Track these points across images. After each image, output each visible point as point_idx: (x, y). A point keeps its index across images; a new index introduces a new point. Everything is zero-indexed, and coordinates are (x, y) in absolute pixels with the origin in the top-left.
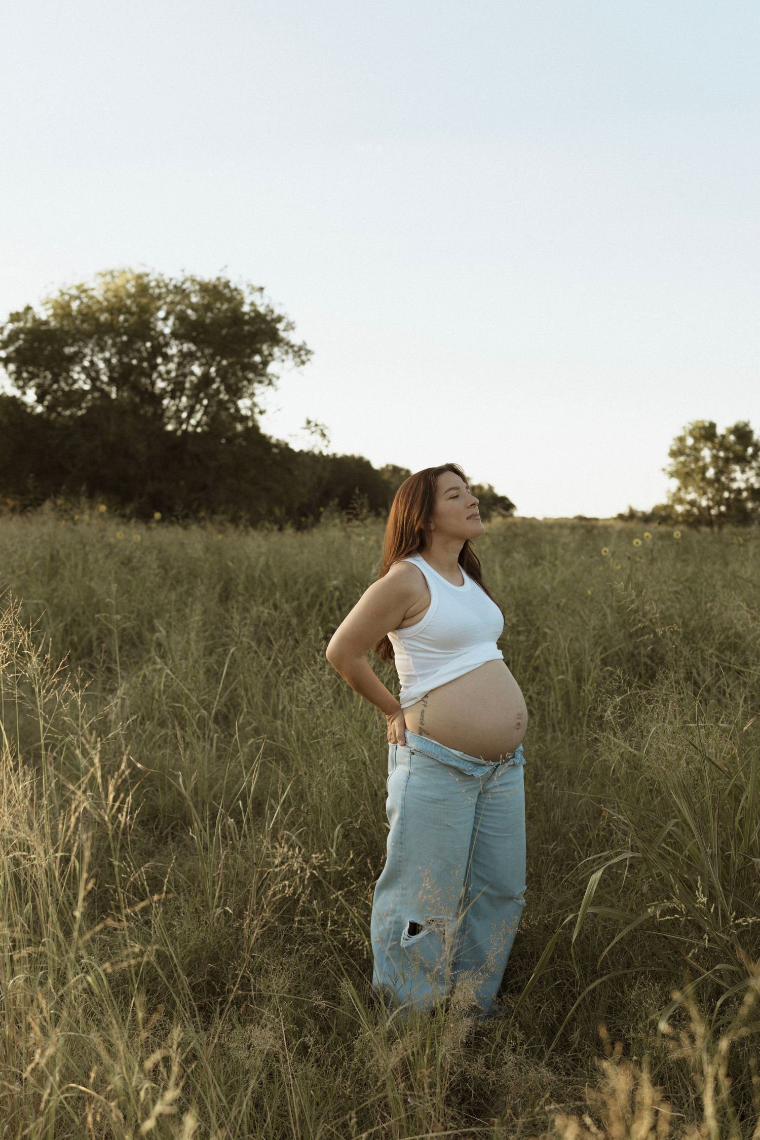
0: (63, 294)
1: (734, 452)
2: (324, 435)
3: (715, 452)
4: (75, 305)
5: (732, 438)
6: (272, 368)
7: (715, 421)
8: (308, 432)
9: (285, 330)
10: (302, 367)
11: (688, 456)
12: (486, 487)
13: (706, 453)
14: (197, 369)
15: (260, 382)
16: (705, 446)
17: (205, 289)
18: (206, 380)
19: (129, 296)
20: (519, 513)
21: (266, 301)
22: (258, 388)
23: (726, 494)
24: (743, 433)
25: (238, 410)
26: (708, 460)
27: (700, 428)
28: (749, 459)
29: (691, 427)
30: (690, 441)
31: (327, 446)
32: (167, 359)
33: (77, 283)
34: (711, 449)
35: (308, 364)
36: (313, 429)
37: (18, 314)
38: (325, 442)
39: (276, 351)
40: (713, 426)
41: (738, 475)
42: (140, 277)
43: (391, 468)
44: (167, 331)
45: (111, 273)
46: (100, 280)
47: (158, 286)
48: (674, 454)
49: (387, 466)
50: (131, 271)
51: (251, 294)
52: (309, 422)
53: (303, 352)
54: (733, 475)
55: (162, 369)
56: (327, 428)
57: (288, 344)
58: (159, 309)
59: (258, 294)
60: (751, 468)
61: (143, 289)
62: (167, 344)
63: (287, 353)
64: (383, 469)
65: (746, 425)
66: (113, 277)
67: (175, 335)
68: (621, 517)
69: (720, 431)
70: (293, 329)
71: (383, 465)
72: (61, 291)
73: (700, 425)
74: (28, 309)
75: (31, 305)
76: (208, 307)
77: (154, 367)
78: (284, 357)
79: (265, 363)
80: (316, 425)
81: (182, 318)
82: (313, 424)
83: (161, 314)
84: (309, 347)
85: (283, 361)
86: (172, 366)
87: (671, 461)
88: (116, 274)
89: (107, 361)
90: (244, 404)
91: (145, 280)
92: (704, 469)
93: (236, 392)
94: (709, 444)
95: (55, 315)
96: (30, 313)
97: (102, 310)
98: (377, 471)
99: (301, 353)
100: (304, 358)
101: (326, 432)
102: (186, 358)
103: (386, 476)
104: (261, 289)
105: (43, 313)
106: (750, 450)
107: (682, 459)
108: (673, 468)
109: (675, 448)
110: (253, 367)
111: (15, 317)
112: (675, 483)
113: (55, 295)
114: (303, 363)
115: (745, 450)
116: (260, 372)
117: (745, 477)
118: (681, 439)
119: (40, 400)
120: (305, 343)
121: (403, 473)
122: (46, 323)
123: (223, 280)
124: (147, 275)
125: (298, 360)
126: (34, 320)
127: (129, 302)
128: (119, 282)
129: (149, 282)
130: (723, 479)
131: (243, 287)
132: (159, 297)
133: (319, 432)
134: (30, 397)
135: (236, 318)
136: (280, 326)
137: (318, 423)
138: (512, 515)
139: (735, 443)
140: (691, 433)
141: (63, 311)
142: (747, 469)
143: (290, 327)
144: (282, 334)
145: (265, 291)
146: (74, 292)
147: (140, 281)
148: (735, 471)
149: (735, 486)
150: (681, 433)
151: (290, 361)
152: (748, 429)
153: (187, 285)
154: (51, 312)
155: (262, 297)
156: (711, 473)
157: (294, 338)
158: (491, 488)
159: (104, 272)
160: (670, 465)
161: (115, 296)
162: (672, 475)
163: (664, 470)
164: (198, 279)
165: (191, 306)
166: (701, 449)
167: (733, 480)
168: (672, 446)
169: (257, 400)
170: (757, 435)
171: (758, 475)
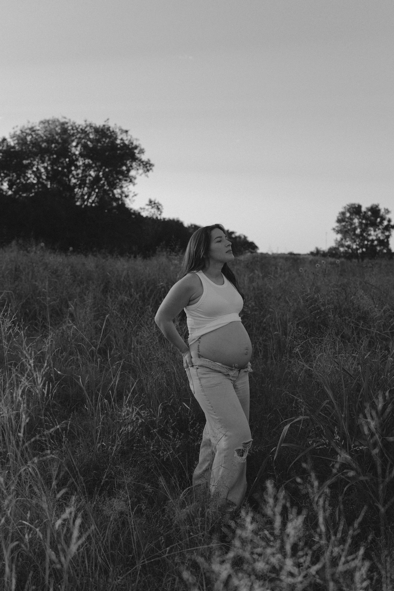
0: (22, 132)
1: (370, 221)
2: (158, 209)
3: (360, 220)
4: (29, 138)
5: (369, 213)
6: (132, 173)
8: (150, 207)
9: (139, 153)
10: (147, 173)
11: (347, 222)
12: (243, 237)
13: (356, 221)
14: (93, 173)
15: (126, 180)
16: (356, 217)
17: (97, 130)
18: (97, 179)
19: (57, 134)
20: (259, 251)
21: (129, 137)
22: (125, 184)
23: (366, 242)
24: (375, 210)
25: (114, 195)
26: (357, 224)
27: (353, 208)
28: (378, 224)
29: (349, 207)
30: (348, 215)
31: (160, 215)
32: (77, 167)
33: (30, 127)
34: (358, 219)
35: (151, 171)
36: (153, 205)
38: (159, 213)
39: (134, 164)
40: (360, 207)
41: (372, 233)
42: (63, 124)
43: (193, 226)
44: (77, 153)
45: (48, 121)
46: (42, 125)
47: (72, 129)
48: (339, 221)
50: (58, 121)
51: (121, 134)
52: (151, 202)
53: (148, 165)
54: (369, 233)
55: (74, 172)
56: (160, 205)
57: (140, 160)
58: (73, 141)
59: (125, 134)
60: (379, 229)
61: (64, 130)
62: (77, 160)
63: (140, 165)
64: (189, 227)
65: (377, 206)
66: (49, 124)
67: (81, 155)
68: (312, 253)
69: (363, 209)
70: (143, 153)
71: (190, 225)
72: (21, 131)
73: (353, 206)
74: (4, 139)
75: (6, 138)
76: (98, 141)
77: (70, 172)
78: (138, 168)
79: (128, 171)
80: (155, 203)
81: (85, 146)
82: (153, 203)
83: (74, 144)
84: (151, 162)
85: (138, 169)
86: (79, 171)
87: (337, 224)
88: (50, 122)
89: (46, 168)
90: (117, 192)
91: (66, 126)
92: (355, 229)
93: (113, 186)
94: (358, 216)
95: (18, 144)
96: (5, 141)
97: (43, 141)
98: (186, 228)
100: (148, 168)
101: (160, 207)
102: (87, 167)
103: (190, 230)
104: (127, 132)
105: (12, 142)
106: (379, 220)
107: (344, 224)
108: (339, 229)
109: (340, 218)
110: (122, 173)
112: (339, 236)
113: (19, 133)
114: (148, 170)
115: (376, 220)
116: (126, 176)
117: (376, 233)
118: (343, 214)
119: (10, 188)
120: (149, 160)
122: (14, 147)
123: (106, 127)
124: (67, 123)
125: (145, 169)
126: (8, 146)
127: (57, 137)
128: (52, 126)
129: (68, 127)
130: (364, 234)
131: (117, 130)
132: (73, 135)
133: (156, 207)
134: (5, 186)
135: (113, 146)
136: (136, 151)
137: (156, 202)
138: (256, 252)
139: (371, 216)
140: (349, 210)
141: (22, 140)
142: (377, 229)
143: (142, 151)
144: (138, 155)
145: (129, 133)
146: (28, 131)
147: (63, 126)
148: (370, 230)
149: (370, 238)
150: (343, 210)
151: (141, 170)
152: (377, 209)
153: (88, 129)
154: (16, 142)
155: (127, 136)
156: (358, 231)
157: (144, 157)
158: (245, 238)
159: (44, 121)
160: (337, 227)
161: (50, 134)
162: (338, 232)
163: (334, 229)
164: (94, 125)
165: (90, 140)
166: (353, 219)
167: (370, 235)
168: (338, 217)
169: (125, 190)
170: (382, 212)
171: (383, 233)
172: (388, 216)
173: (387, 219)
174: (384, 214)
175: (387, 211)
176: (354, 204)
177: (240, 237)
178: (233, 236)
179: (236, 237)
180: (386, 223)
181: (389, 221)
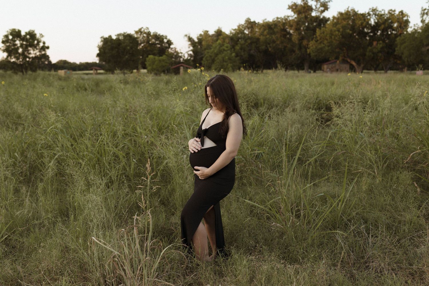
1: (30, 42)
3: (21, 42)
5: (28, 37)
7: (20, 29)
11: (10, 43)
13: (18, 42)
16: (17, 39)
23: (28, 59)
24: (32, 35)
26: (19, 45)
27: (14, 32)
28: (36, 45)
29: (10, 31)
30: (10, 37)
40: (19, 32)
41: (32, 52)
48: (3, 42)
54: (30, 52)
60: (37, 49)
65: (34, 31)
69: (23, 33)
73: (14, 30)
87: (3, 45)
92: (18, 48)
94: (19, 39)
106: (36, 42)
107: (8, 44)
108: (4, 48)
109: (4, 40)
112: (5, 55)
115: (34, 42)
117: (35, 52)
118: (6, 36)
130: (26, 53)
139: (30, 39)
140: (11, 34)
142: (35, 49)
148: (31, 50)
149: (31, 56)
150: (6, 33)
152: (34, 33)
156: (20, 50)
160: (3, 47)
162: (4, 51)
166: (15, 41)
167: (30, 54)
168: (2, 39)
170: (38, 36)
171: (40, 52)
172: (43, 39)
173: (42, 41)
174: (39, 37)
175: (42, 36)
176: (15, 29)
180: (41, 45)
181: (44, 43)
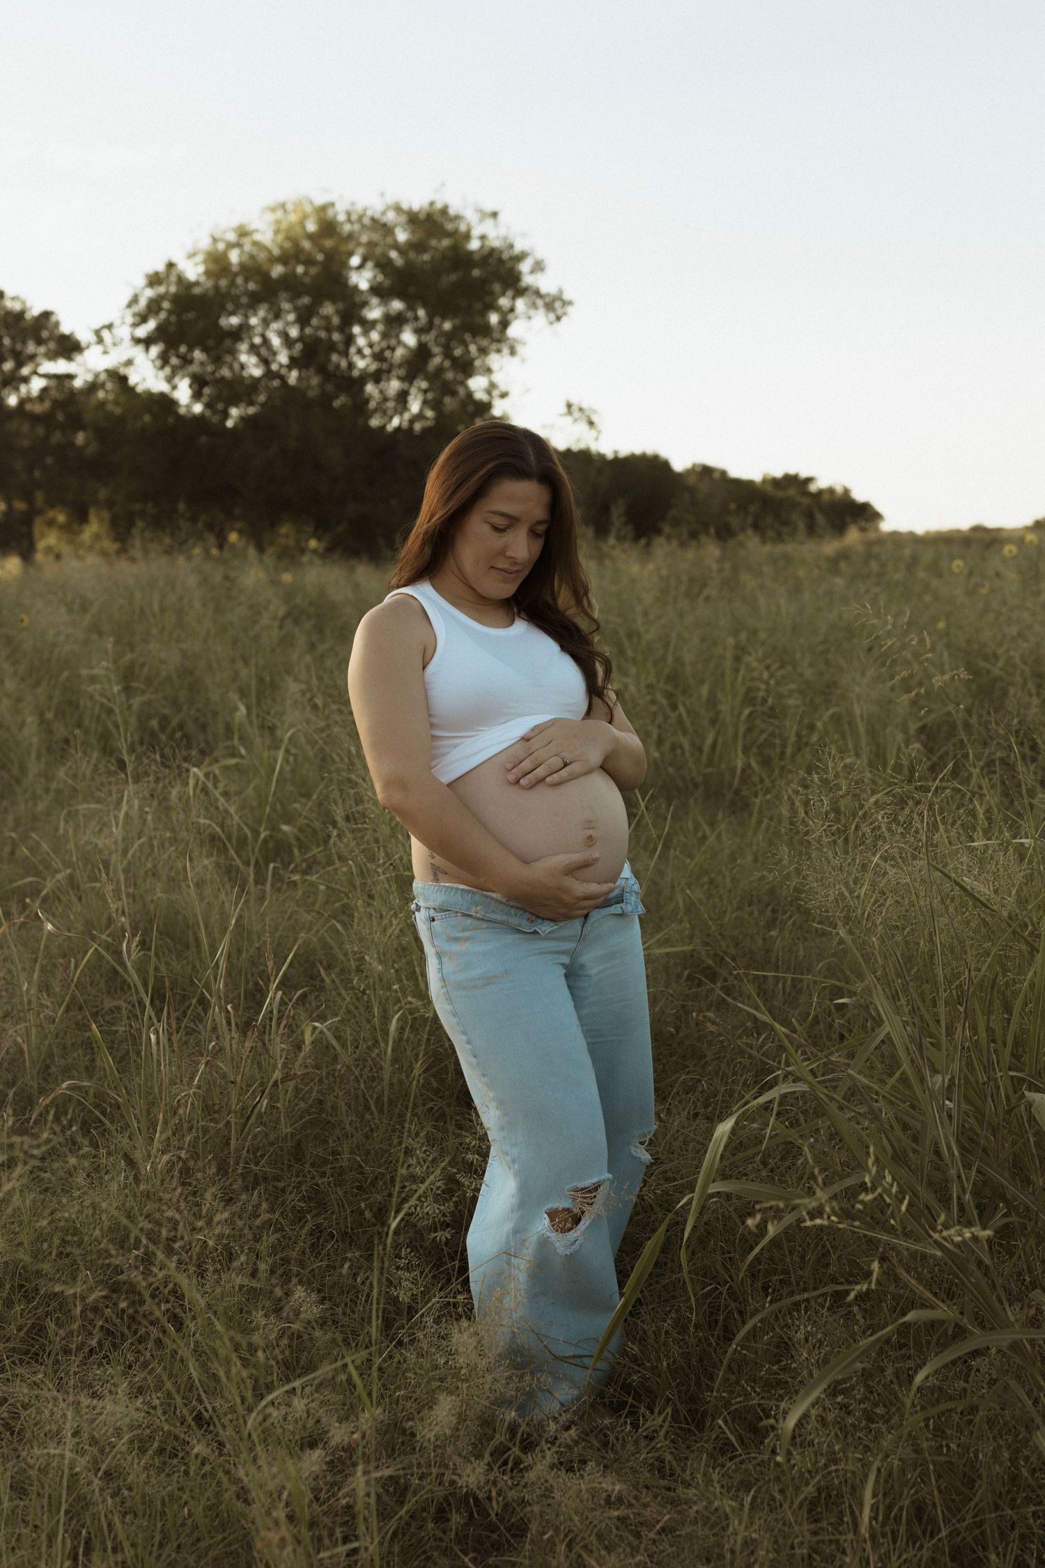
0: (215, 240)
2: (591, 423)
4: (234, 257)
6: (513, 331)
8: (569, 419)
9: (532, 272)
10: (559, 326)
12: (839, 489)
14: (409, 338)
15: (499, 351)
17: (413, 219)
18: (422, 353)
19: (310, 237)
20: (886, 526)
21: (502, 231)
22: (494, 360)
25: (470, 395)
31: (597, 439)
32: (368, 326)
33: (235, 223)
35: (564, 319)
36: (576, 415)
37: (157, 274)
38: (593, 433)
39: (520, 304)
42: (323, 209)
44: (364, 285)
45: (283, 206)
46: (270, 217)
47: (349, 220)
49: (694, 465)
50: (311, 203)
51: (481, 221)
52: (569, 406)
53: (558, 304)
55: (361, 341)
56: (595, 412)
57: (537, 293)
58: (351, 254)
59: (489, 222)
61: (328, 227)
62: (365, 304)
63: (535, 306)
64: (687, 472)
66: (285, 211)
67: (376, 290)
70: (543, 269)
71: (689, 465)
72: (213, 237)
74: (171, 265)
75: (174, 260)
76: (417, 246)
77: (350, 340)
78: (532, 312)
79: (505, 324)
80: (581, 410)
81: (383, 265)
82: (575, 408)
83: (355, 261)
84: (566, 297)
85: (530, 318)
86: (375, 336)
88: (290, 207)
89: (284, 335)
90: (477, 384)
91: (330, 213)
93: (466, 368)
95: (208, 273)
96: (174, 271)
97: (274, 260)
98: (679, 476)
99: (555, 305)
100: (559, 312)
101: (595, 418)
102: (394, 323)
103: (691, 481)
104: (494, 215)
105: (193, 271)
110: (485, 330)
111: (154, 280)
113: (205, 244)
114: (558, 318)
116: (496, 337)
119: (197, 396)
120: (561, 292)
121: (716, 476)
122: (197, 283)
123: (439, 205)
124: (333, 205)
125: (552, 316)
126: (180, 281)
127: (307, 245)
128: (293, 218)
129: (336, 215)
131: (471, 216)
132: (350, 236)
133: (585, 419)
134: (183, 393)
135: (459, 258)
136: (525, 267)
137: (584, 406)
138: (877, 529)
141: (217, 263)
143: (539, 267)
144: (528, 280)
145: (501, 217)
146: (232, 237)
147: (323, 215)
151: (540, 318)
153: (391, 217)
154: (202, 268)
155: (496, 225)
157: (545, 283)
158: (847, 492)
159: (272, 206)
161: (288, 238)
164: (405, 206)
165: (396, 246)
169: (496, 377)
177: (831, 491)
178: (813, 488)
179: (820, 492)
